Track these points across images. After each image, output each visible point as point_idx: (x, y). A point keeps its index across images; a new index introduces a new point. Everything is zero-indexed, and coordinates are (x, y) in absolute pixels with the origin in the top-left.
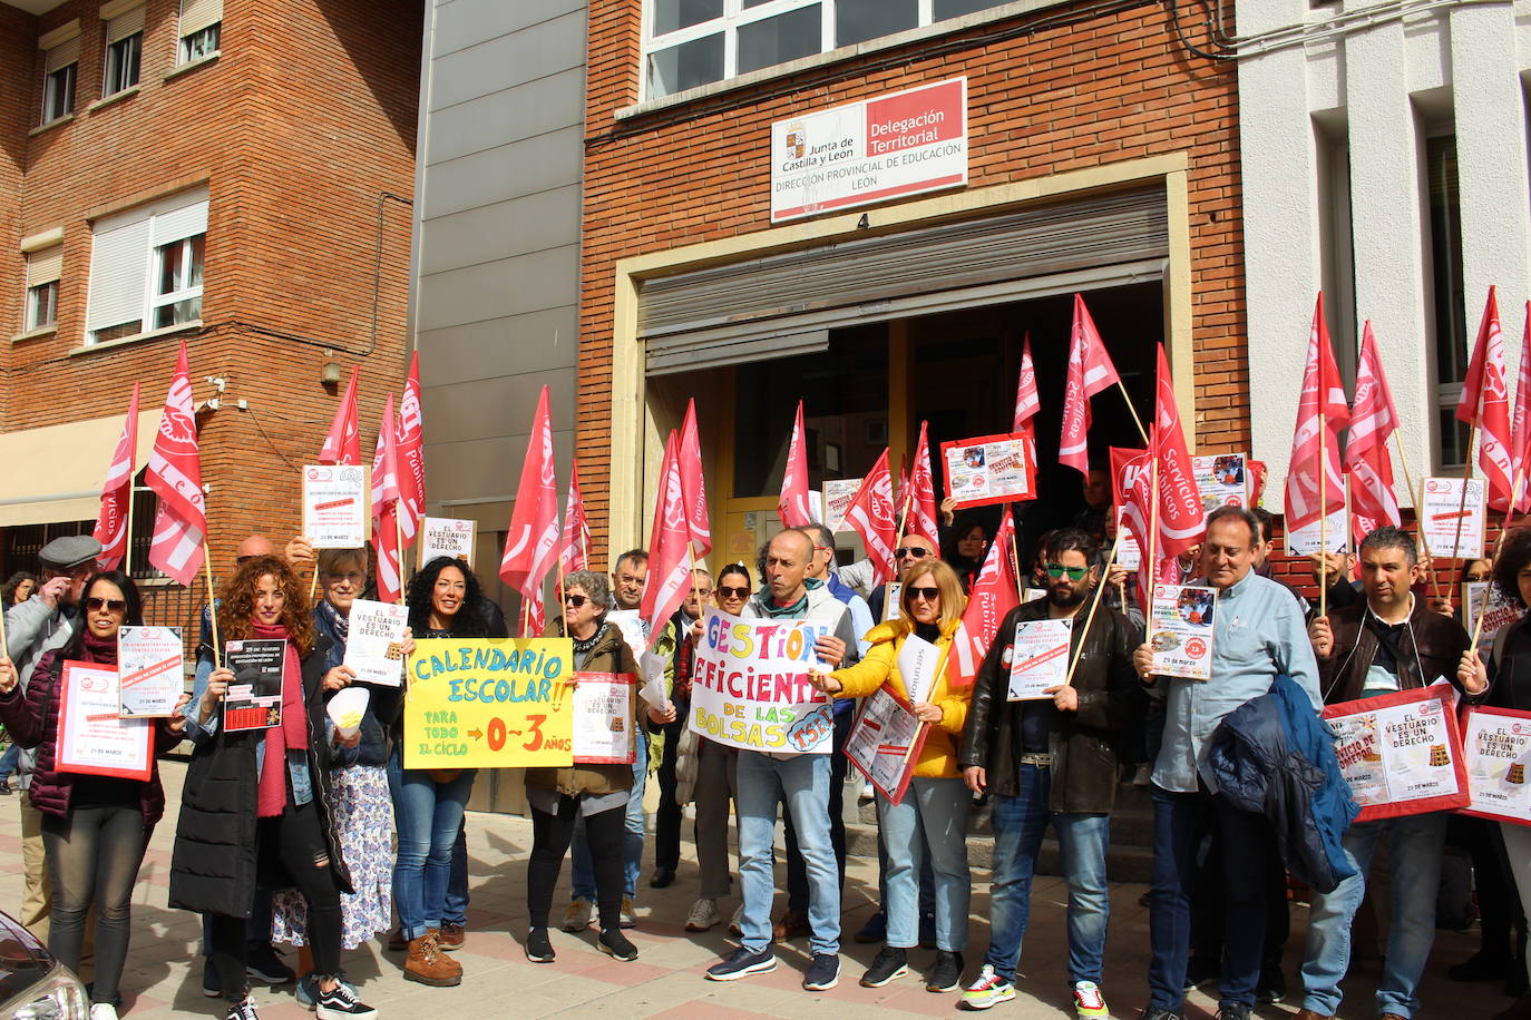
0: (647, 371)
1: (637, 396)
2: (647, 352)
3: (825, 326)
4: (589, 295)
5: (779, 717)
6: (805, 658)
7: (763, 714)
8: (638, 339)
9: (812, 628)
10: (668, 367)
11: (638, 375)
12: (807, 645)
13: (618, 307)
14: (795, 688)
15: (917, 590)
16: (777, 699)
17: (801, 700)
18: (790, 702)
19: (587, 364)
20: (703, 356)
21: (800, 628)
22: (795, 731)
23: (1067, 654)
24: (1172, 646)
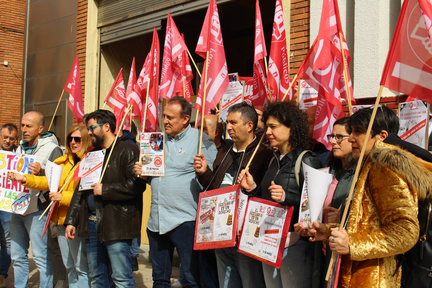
0: (101, 42)
1: (97, 54)
2: (101, 34)
3: (160, 18)
4: (80, 8)
5: (12, 196)
6: (23, 171)
7: (7, 194)
8: (98, 28)
9: (27, 158)
10: (108, 40)
11: (98, 44)
12: (25, 166)
13: (89, 14)
14: (18, 184)
15: (72, 138)
16: (12, 188)
17: (20, 190)
18: (17, 190)
19: (79, 40)
20: (120, 34)
21: (23, 158)
22: (15, 204)
23: (102, 167)
24: (149, 162)
